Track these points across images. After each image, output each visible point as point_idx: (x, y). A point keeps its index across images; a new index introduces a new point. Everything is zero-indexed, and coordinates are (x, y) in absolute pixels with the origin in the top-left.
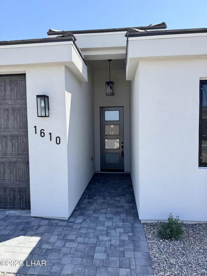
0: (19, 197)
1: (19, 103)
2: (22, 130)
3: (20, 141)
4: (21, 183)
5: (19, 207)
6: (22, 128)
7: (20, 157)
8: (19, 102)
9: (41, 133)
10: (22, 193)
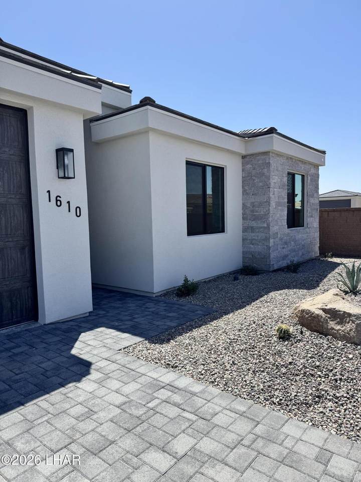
0: (9, 305)
1: (6, 152)
2: (13, 196)
3: (10, 214)
4: (13, 282)
5: (10, 321)
6: (12, 192)
7: (11, 240)
8: (7, 150)
9: (57, 201)
10: (14, 299)
